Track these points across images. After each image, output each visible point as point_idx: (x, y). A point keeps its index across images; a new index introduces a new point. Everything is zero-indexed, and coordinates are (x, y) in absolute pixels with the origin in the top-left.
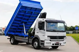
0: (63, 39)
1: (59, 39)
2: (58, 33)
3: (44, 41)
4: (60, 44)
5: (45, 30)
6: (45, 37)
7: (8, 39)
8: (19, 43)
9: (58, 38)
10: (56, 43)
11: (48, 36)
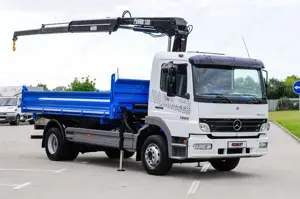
0: (258, 129)
1: (241, 130)
2: (238, 109)
3: (185, 139)
4: (248, 150)
5: (188, 97)
8: (80, 154)
9: (237, 128)
10: (230, 146)
11: (201, 120)
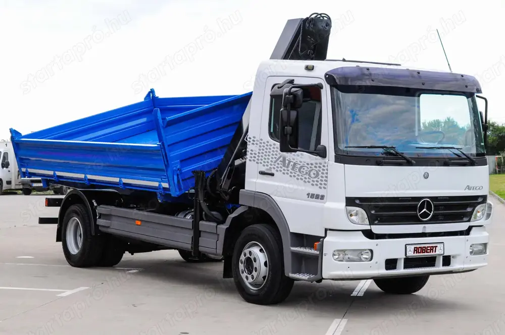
6: (328, 204)
7: (43, 221)
